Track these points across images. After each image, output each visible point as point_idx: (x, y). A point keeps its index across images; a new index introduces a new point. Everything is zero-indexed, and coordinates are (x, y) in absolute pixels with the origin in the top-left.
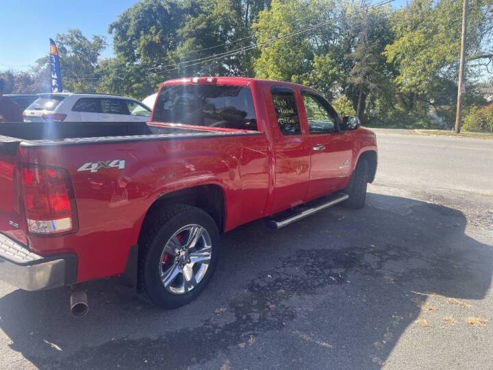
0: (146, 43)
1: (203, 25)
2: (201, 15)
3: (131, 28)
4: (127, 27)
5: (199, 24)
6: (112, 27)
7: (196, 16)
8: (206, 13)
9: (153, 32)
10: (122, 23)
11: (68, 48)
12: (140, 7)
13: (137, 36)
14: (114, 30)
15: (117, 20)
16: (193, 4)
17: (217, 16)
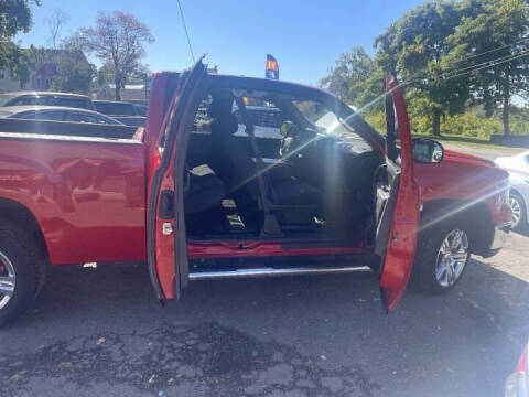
0: (407, 54)
1: (481, 28)
2: (480, 16)
3: (395, 40)
4: (392, 39)
5: (475, 26)
6: (378, 41)
7: (474, 17)
8: (488, 13)
9: (418, 42)
10: (388, 35)
11: (350, 67)
12: (410, 15)
13: (400, 48)
14: (379, 44)
15: (384, 32)
16: (473, 4)
17: (503, 14)
